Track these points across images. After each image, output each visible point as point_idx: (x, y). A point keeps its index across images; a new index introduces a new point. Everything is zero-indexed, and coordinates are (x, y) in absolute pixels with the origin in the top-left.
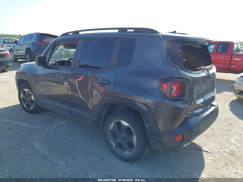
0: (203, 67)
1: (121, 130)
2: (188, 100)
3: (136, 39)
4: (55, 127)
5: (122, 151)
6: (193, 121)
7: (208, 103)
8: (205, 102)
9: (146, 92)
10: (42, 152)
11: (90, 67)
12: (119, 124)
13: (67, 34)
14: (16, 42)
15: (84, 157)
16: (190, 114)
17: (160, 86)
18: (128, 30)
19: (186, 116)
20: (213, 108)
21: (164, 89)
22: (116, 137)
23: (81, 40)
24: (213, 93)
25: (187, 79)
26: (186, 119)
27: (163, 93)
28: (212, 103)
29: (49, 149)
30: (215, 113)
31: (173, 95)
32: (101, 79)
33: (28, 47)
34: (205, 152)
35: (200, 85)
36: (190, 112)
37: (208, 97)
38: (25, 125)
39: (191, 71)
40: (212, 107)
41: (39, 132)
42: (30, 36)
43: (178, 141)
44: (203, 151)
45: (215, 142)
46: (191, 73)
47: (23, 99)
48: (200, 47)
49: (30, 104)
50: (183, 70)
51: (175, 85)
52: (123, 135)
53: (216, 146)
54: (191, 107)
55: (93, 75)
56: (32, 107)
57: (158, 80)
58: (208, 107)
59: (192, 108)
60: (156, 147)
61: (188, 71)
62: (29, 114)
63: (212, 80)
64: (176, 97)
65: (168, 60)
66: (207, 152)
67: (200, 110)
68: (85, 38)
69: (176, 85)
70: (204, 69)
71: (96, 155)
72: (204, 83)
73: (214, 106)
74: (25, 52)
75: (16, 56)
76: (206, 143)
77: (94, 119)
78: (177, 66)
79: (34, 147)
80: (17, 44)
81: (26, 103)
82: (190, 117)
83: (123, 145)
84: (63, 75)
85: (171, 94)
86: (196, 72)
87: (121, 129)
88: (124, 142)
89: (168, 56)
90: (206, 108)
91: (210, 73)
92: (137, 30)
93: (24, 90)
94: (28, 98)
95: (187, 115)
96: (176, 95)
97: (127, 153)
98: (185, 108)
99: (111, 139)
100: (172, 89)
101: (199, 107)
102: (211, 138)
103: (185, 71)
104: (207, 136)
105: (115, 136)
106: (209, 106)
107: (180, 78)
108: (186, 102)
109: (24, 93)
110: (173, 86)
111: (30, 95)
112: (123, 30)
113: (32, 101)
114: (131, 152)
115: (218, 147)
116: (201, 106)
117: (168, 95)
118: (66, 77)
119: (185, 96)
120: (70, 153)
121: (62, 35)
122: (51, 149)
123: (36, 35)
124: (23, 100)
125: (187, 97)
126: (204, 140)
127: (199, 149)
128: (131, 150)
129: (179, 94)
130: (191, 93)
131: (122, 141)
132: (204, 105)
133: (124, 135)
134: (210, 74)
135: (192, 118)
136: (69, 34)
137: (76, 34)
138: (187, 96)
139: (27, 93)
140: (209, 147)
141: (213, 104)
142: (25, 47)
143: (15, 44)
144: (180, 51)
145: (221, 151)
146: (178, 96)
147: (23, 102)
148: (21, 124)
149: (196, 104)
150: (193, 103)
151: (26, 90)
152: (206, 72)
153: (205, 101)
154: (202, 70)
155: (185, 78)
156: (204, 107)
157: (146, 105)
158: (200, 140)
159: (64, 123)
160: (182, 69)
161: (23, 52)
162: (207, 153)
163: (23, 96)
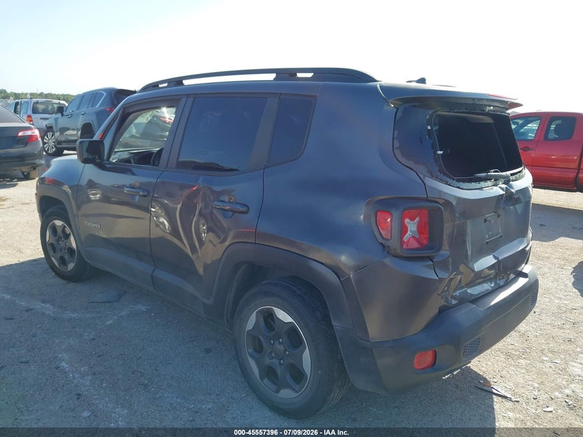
0: (494, 172)
1: (274, 332)
2: (450, 259)
3: (314, 97)
4: (122, 316)
5: (274, 387)
6: (464, 316)
7: (509, 268)
8: (499, 266)
9: (336, 235)
10: (76, 382)
11: (222, 169)
12: (269, 317)
13: (155, 86)
14: (61, 110)
15: (179, 400)
16: (454, 297)
17: (373, 219)
18: (299, 75)
19: (442, 303)
20: (521, 282)
21: (383, 229)
22: (262, 352)
23: (183, 100)
24: (521, 243)
25: (447, 204)
26: (443, 310)
27: (381, 240)
28: (520, 269)
29: (94, 374)
30: (529, 294)
31: (407, 245)
32: (226, 198)
33: (87, 122)
34: (499, 398)
35: (485, 221)
36: (455, 290)
37: (507, 251)
38: (49, 309)
39: (459, 181)
40: (521, 278)
41: (77, 330)
42: (93, 96)
43: (419, 368)
44: (494, 396)
45: (528, 371)
46: (459, 188)
47: (52, 245)
48: (489, 120)
49: (66, 257)
50: (437, 178)
51: (412, 219)
52: (279, 346)
53: (530, 383)
54: (459, 277)
55: (209, 188)
56: (71, 266)
57: (368, 204)
58: (508, 279)
59: (460, 281)
60: (360, 382)
61: (450, 181)
62: (64, 282)
63: (519, 207)
64: (417, 249)
65: (395, 151)
66: (505, 397)
67: (487, 286)
68: (194, 96)
69: (417, 219)
70: (497, 179)
71: (210, 394)
72: (499, 216)
73: (525, 275)
74: (79, 133)
75: (59, 143)
76: (504, 372)
77: (209, 302)
78: (421, 169)
79: (57, 368)
80: (63, 115)
81: (58, 255)
82: (456, 305)
83: (279, 372)
84: (140, 188)
85: (402, 242)
86: (474, 185)
87: (274, 330)
88: (280, 364)
89: (395, 141)
90: (502, 283)
91: (513, 188)
92: (320, 73)
93: (54, 225)
94: (62, 244)
95: (447, 300)
96: (415, 245)
97: (286, 394)
98: (441, 280)
99: (250, 355)
100: (404, 230)
101: (480, 277)
102: (520, 361)
103: (441, 181)
104: (508, 355)
105: (259, 349)
106: (512, 276)
107: (427, 200)
108: (444, 265)
109: (54, 229)
110: (407, 221)
111: (67, 236)
112: (286, 75)
113: (71, 251)
114: (297, 392)
115: (536, 385)
116: (489, 275)
117: (394, 244)
118: (146, 194)
119: (440, 249)
120: (146, 386)
121: (145, 89)
122: (100, 373)
123: (105, 94)
124: (50, 246)
125: (445, 251)
126: (500, 364)
127: (485, 388)
128: (297, 387)
129: (425, 242)
130: (459, 240)
131: (275, 361)
132: (497, 274)
133: (281, 348)
134: (513, 190)
135: (460, 306)
136: (160, 86)
137: (175, 85)
138: (447, 248)
139: (59, 231)
140: (510, 385)
141: (524, 271)
142: (80, 122)
143: (59, 115)
144: (429, 128)
145: (543, 397)
146: (423, 247)
147: (51, 253)
148: (38, 305)
149: (473, 271)
150: (462, 268)
151: (59, 223)
152: (504, 186)
153: (499, 261)
154: (490, 180)
155: (441, 201)
156: (495, 277)
157: (336, 270)
158: (489, 363)
159: (144, 309)
160: (432, 176)
161: (75, 132)
162: (503, 400)
163: (51, 236)
